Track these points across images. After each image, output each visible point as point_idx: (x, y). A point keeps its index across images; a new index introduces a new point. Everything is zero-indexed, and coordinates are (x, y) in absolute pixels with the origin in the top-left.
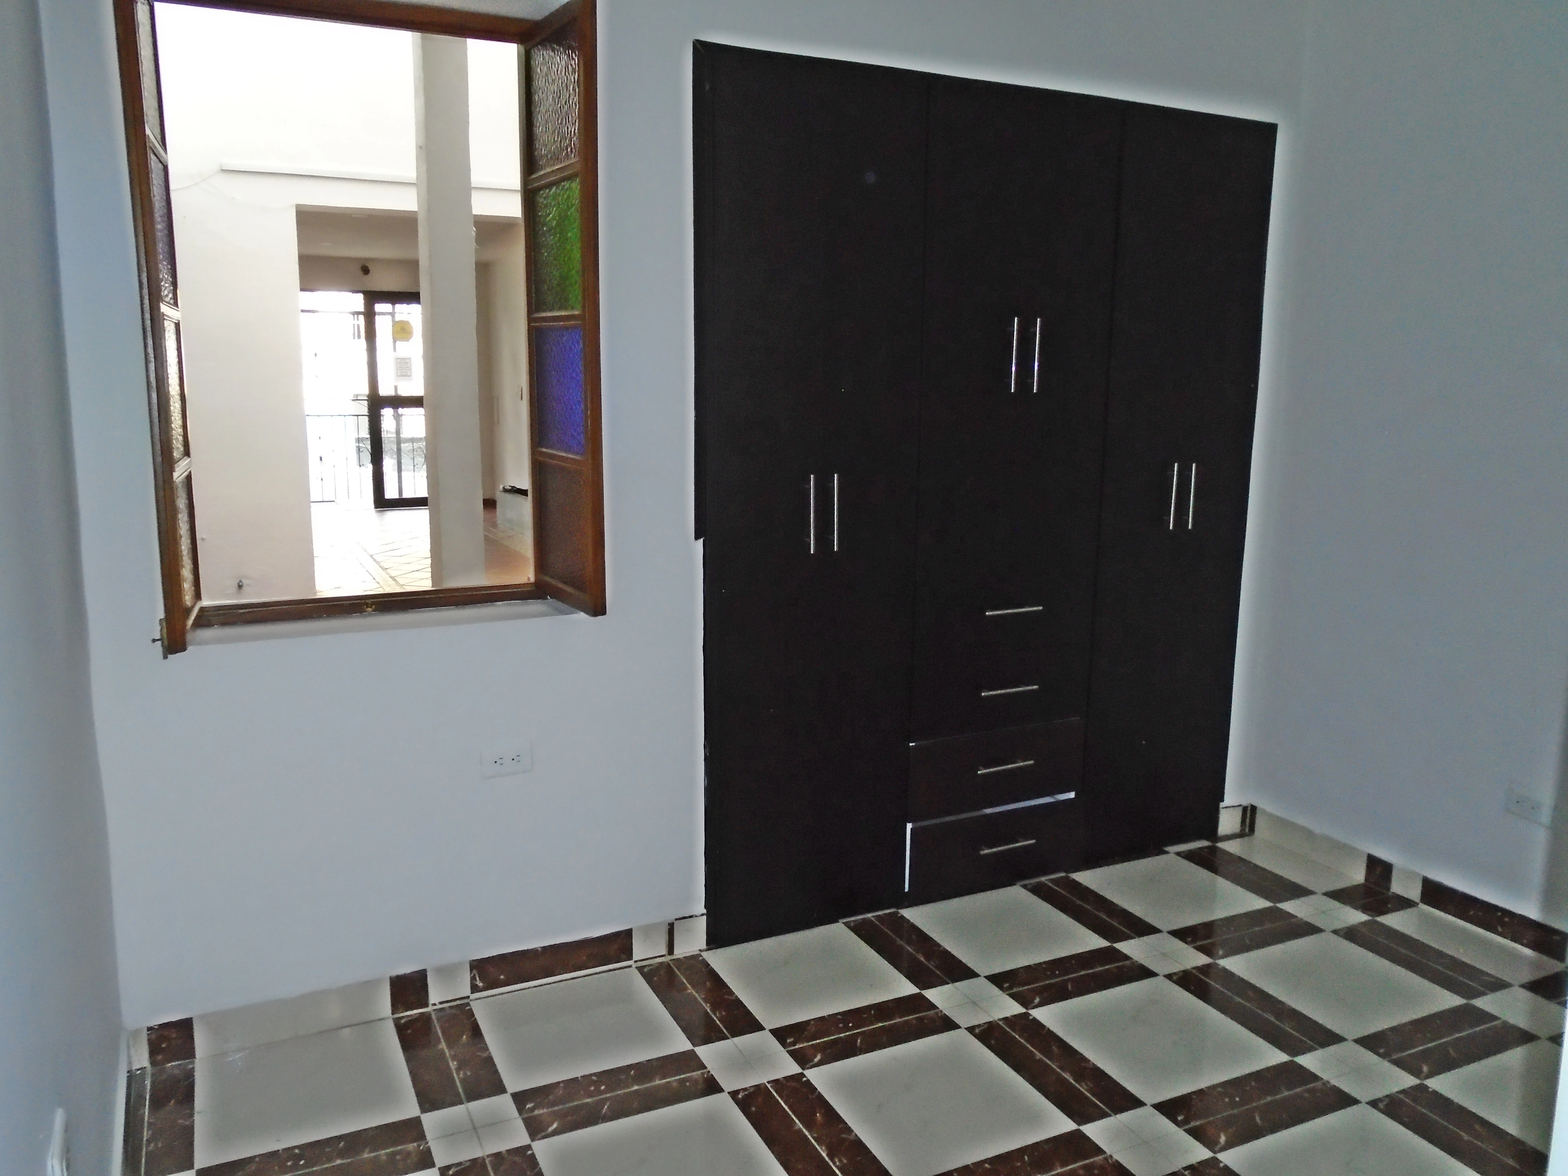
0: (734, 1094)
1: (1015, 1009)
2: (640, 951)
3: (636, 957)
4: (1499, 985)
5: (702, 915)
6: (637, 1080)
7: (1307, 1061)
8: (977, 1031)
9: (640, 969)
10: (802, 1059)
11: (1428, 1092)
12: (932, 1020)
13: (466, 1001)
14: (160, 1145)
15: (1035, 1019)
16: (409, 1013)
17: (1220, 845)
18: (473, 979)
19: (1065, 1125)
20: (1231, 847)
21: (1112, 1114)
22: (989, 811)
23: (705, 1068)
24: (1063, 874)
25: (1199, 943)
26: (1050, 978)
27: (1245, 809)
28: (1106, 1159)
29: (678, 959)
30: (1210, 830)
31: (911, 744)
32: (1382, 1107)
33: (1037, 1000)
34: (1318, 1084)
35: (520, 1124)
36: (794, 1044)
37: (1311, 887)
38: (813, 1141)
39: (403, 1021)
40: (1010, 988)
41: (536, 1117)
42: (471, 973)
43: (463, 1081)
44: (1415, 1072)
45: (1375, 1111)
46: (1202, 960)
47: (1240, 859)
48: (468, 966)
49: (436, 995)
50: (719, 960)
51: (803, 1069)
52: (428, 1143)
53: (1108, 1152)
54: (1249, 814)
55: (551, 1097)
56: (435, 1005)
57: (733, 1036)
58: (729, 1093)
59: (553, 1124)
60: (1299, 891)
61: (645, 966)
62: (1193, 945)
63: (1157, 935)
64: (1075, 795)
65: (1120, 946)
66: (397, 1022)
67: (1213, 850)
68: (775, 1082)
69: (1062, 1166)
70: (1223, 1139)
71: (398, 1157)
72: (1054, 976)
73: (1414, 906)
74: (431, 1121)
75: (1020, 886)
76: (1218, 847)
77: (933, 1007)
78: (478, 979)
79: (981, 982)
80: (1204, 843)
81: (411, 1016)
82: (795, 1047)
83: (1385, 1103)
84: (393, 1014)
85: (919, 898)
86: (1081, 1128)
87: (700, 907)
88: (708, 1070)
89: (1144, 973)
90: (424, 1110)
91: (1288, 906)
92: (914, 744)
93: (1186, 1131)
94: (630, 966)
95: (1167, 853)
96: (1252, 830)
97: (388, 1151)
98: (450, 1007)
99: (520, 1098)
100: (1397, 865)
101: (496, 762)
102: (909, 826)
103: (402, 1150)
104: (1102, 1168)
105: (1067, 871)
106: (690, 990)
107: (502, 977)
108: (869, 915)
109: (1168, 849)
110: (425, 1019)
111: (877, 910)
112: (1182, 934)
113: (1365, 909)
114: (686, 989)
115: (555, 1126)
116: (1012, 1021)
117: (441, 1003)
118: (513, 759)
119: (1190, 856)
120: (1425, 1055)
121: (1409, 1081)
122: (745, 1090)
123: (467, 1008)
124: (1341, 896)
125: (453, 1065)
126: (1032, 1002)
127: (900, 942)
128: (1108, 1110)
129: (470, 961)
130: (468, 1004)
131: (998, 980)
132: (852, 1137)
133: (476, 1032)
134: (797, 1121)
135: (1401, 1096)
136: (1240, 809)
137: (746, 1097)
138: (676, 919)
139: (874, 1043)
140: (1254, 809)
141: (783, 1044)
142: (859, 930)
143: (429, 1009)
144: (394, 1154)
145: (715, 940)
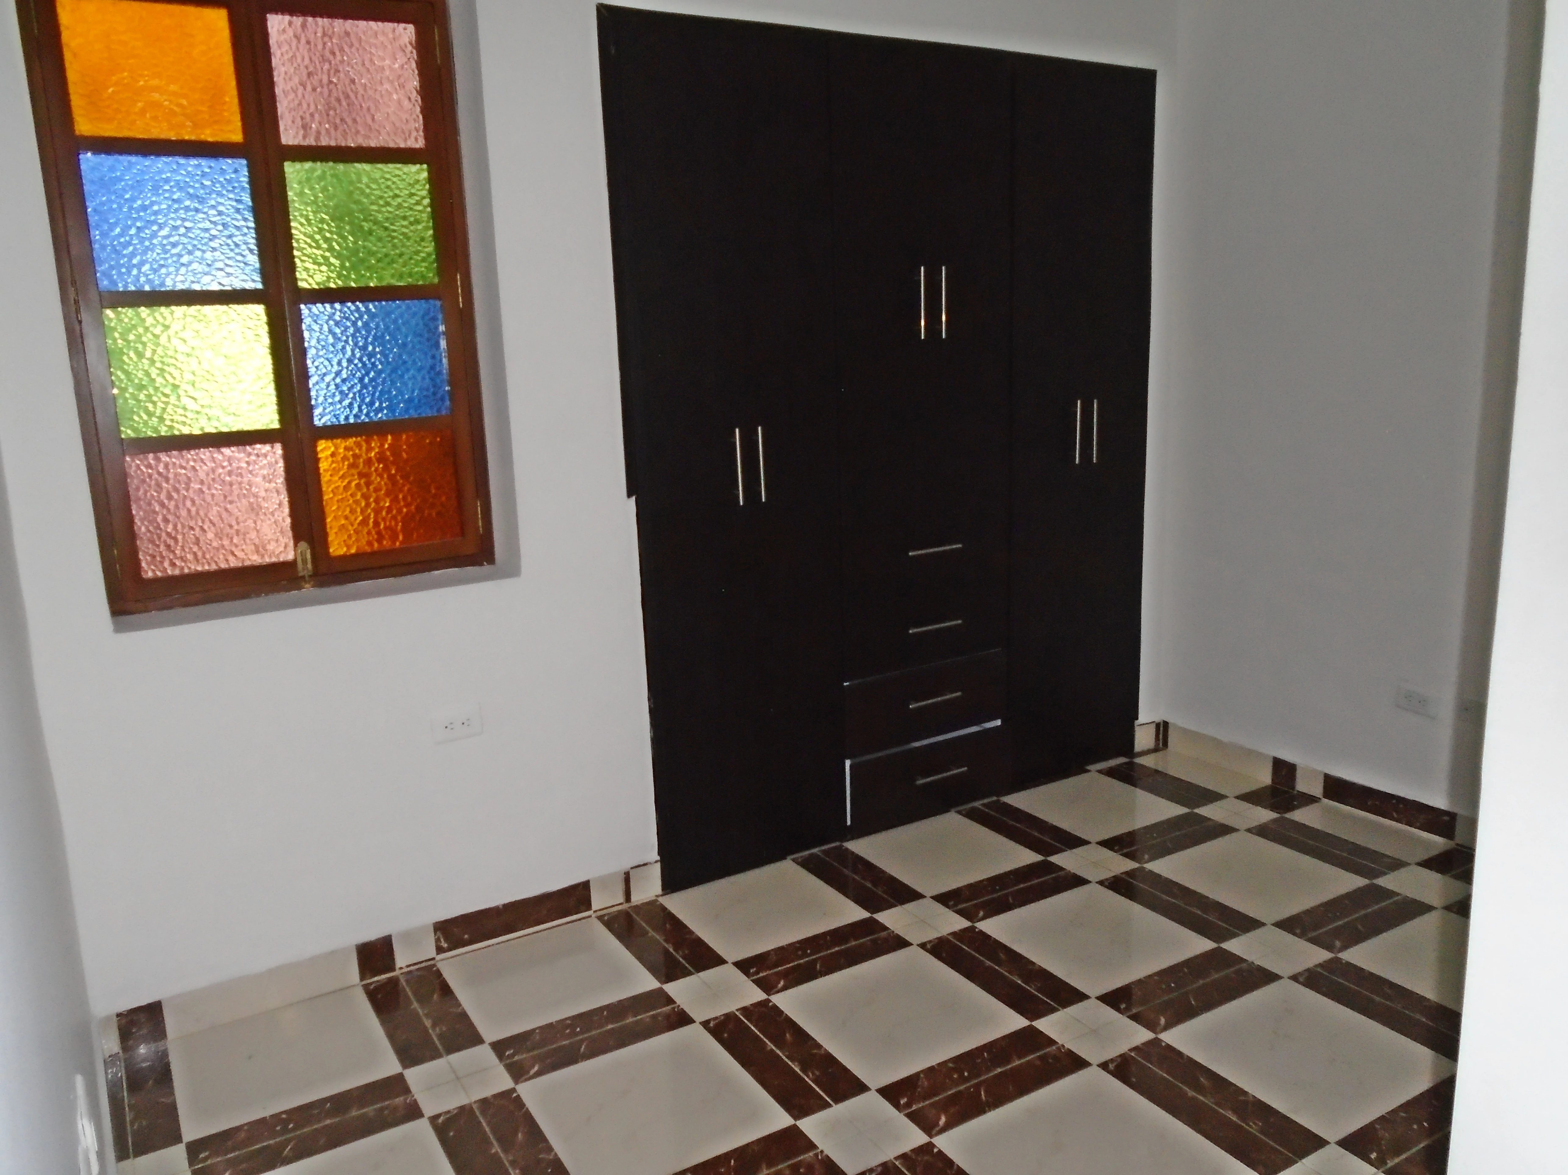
0: (705, 1024)
1: (962, 923)
2: (599, 901)
3: (595, 905)
4: (1397, 865)
5: (656, 862)
6: (609, 1020)
7: (1233, 946)
8: (929, 946)
9: (600, 918)
10: (767, 986)
11: (1341, 963)
12: (886, 940)
13: (432, 962)
14: (144, 1123)
15: (981, 932)
16: (376, 979)
17: (1138, 760)
18: (438, 941)
19: (1017, 1022)
20: (1147, 761)
21: (1060, 1009)
22: (917, 744)
23: (674, 1002)
24: (995, 798)
25: (1125, 851)
26: (992, 892)
27: (1158, 725)
28: (1059, 1049)
29: (637, 906)
30: (1126, 746)
31: (845, 684)
32: (1302, 980)
33: (981, 914)
34: (1244, 965)
35: (501, 1070)
36: (757, 973)
37: (1222, 791)
38: (786, 1060)
39: (372, 987)
40: (955, 905)
41: (516, 1062)
42: (435, 934)
43: (441, 1036)
44: (1329, 948)
45: (1297, 984)
46: (1130, 865)
47: (1157, 772)
48: (432, 929)
49: (403, 959)
50: (677, 904)
51: (769, 995)
52: (413, 1096)
53: (1060, 1042)
54: (1162, 729)
55: (528, 1043)
56: (401, 968)
57: (698, 971)
58: (700, 1023)
59: (534, 1066)
60: (1212, 797)
61: (604, 915)
62: (1121, 853)
63: (1085, 847)
64: (1001, 723)
65: (1054, 859)
66: (366, 988)
67: (1131, 765)
68: (744, 1010)
69: (1020, 1058)
70: (1163, 1021)
71: (386, 1112)
72: (994, 891)
73: (1316, 802)
74: (414, 1076)
75: (955, 812)
76: (1136, 764)
77: (885, 928)
78: (442, 940)
79: (927, 903)
80: (1121, 760)
81: (377, 981)
82: (758, 976)
83: (1304, 976)
84: (362, 979)
85: (862, 830)
86: (1034, 1023)
87: (654, 856)
88: (677, 1005)
89: (1078, 881)
90: (405, 1067)
91: (1204, 811)
92: (848, 684)
93: (1128, 1017)
94: (590, 917)
95: (1089, 771)
96: (1166, 744)
97: (375, 1107)
98: (418, 970)
99: (499, 1047)
100: (1301, 766)
101: (446, 727)
102: (848, 763)
103: (389, 1104)
104: (1055, 1057)
105: (998, 796)
106: (652, 933)
107: (466, 936)
108: (815, 850)
109: (1088, 768)
110: (394, 982)
111: (823, 844)
112: (1109, 844)
113: (1273, 808)
114: (647, 933)
115: (536, 1068)
116: (959, 935)
117: (408, 966)
118: (463, 724)
119: (1111, 773)
120: (1337, 933)
121: (1324, 955)
122: (716, 1018)
123: (435, 969)
124: (1252, 798)
125: (428, 1023)
126: (977, 916)
127: (846, 871)
128: (1056, 1006)
129: (434, 923)
130: (434, 965)
131: (944, 899)
132: (823, 1052)
133: (446, 990)
134: (767, 1041)
135: (1319, 970)
136: (1154, 726)
137: (716, 1025)
138: (632, 868)
139: (832, 966)
140: (1166, 724)
141: (747, 973)
142: (806, 864)
143: (397, 973)
144: (382, 1109)
145: (671, 884)
